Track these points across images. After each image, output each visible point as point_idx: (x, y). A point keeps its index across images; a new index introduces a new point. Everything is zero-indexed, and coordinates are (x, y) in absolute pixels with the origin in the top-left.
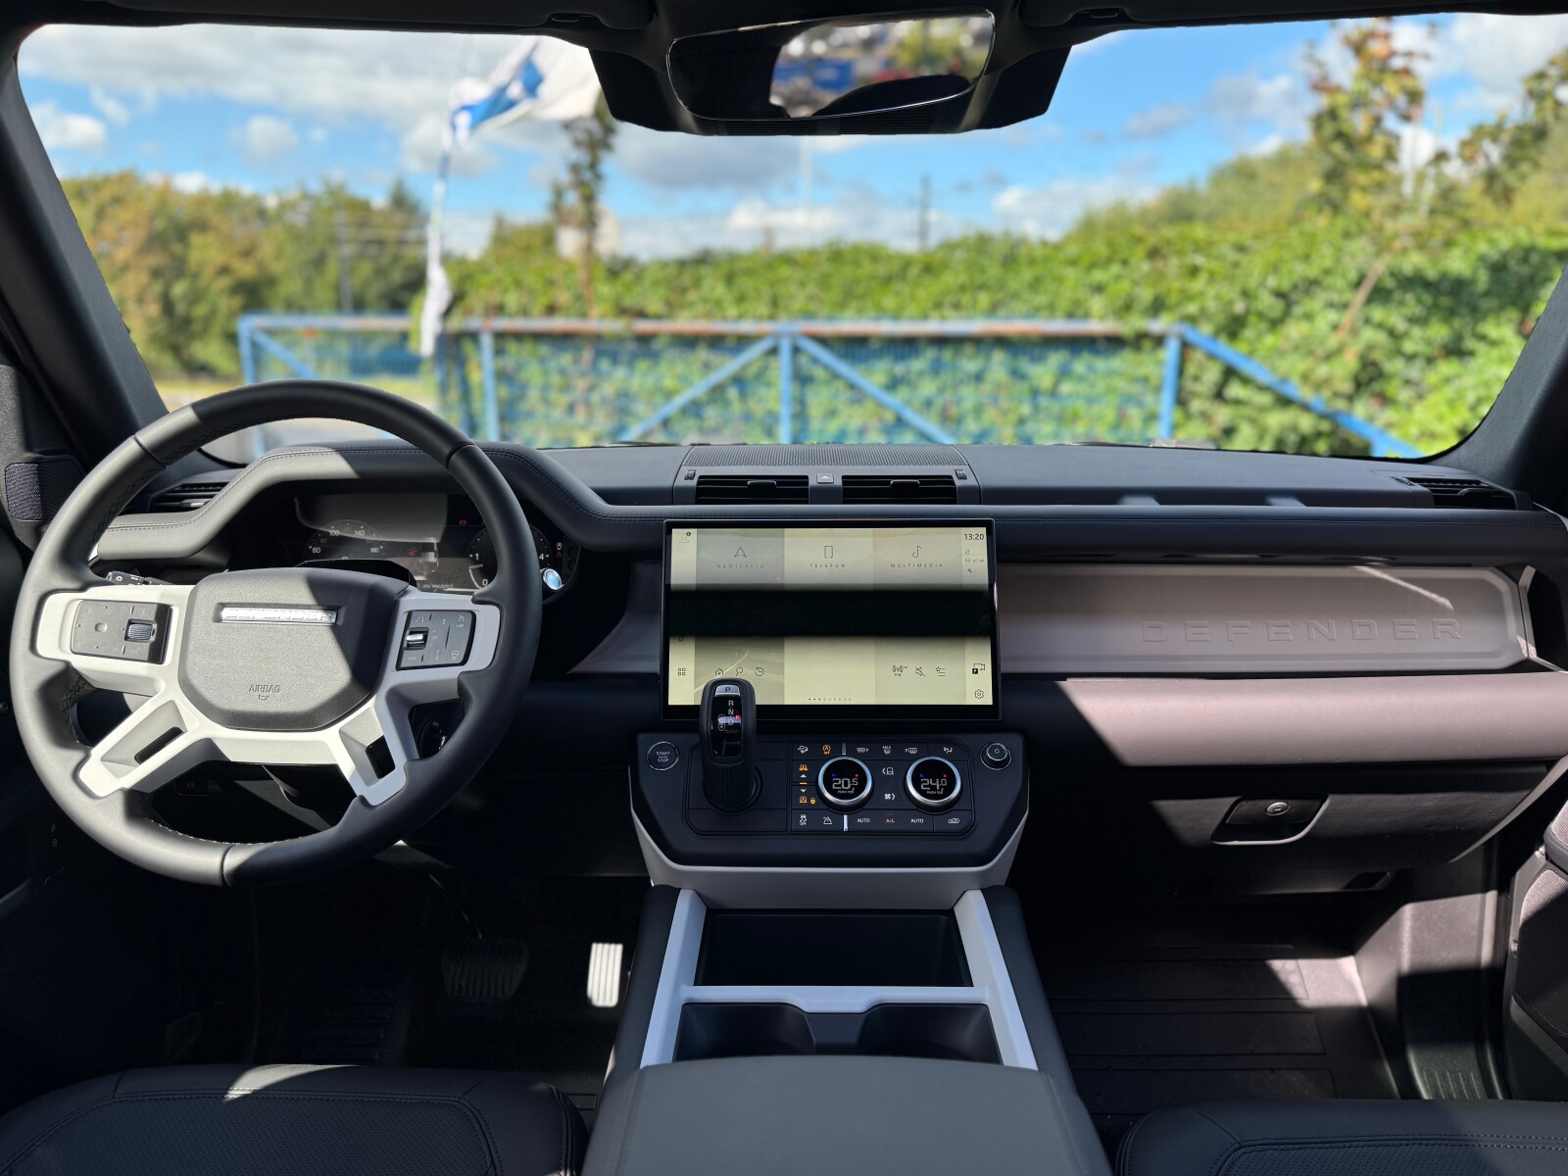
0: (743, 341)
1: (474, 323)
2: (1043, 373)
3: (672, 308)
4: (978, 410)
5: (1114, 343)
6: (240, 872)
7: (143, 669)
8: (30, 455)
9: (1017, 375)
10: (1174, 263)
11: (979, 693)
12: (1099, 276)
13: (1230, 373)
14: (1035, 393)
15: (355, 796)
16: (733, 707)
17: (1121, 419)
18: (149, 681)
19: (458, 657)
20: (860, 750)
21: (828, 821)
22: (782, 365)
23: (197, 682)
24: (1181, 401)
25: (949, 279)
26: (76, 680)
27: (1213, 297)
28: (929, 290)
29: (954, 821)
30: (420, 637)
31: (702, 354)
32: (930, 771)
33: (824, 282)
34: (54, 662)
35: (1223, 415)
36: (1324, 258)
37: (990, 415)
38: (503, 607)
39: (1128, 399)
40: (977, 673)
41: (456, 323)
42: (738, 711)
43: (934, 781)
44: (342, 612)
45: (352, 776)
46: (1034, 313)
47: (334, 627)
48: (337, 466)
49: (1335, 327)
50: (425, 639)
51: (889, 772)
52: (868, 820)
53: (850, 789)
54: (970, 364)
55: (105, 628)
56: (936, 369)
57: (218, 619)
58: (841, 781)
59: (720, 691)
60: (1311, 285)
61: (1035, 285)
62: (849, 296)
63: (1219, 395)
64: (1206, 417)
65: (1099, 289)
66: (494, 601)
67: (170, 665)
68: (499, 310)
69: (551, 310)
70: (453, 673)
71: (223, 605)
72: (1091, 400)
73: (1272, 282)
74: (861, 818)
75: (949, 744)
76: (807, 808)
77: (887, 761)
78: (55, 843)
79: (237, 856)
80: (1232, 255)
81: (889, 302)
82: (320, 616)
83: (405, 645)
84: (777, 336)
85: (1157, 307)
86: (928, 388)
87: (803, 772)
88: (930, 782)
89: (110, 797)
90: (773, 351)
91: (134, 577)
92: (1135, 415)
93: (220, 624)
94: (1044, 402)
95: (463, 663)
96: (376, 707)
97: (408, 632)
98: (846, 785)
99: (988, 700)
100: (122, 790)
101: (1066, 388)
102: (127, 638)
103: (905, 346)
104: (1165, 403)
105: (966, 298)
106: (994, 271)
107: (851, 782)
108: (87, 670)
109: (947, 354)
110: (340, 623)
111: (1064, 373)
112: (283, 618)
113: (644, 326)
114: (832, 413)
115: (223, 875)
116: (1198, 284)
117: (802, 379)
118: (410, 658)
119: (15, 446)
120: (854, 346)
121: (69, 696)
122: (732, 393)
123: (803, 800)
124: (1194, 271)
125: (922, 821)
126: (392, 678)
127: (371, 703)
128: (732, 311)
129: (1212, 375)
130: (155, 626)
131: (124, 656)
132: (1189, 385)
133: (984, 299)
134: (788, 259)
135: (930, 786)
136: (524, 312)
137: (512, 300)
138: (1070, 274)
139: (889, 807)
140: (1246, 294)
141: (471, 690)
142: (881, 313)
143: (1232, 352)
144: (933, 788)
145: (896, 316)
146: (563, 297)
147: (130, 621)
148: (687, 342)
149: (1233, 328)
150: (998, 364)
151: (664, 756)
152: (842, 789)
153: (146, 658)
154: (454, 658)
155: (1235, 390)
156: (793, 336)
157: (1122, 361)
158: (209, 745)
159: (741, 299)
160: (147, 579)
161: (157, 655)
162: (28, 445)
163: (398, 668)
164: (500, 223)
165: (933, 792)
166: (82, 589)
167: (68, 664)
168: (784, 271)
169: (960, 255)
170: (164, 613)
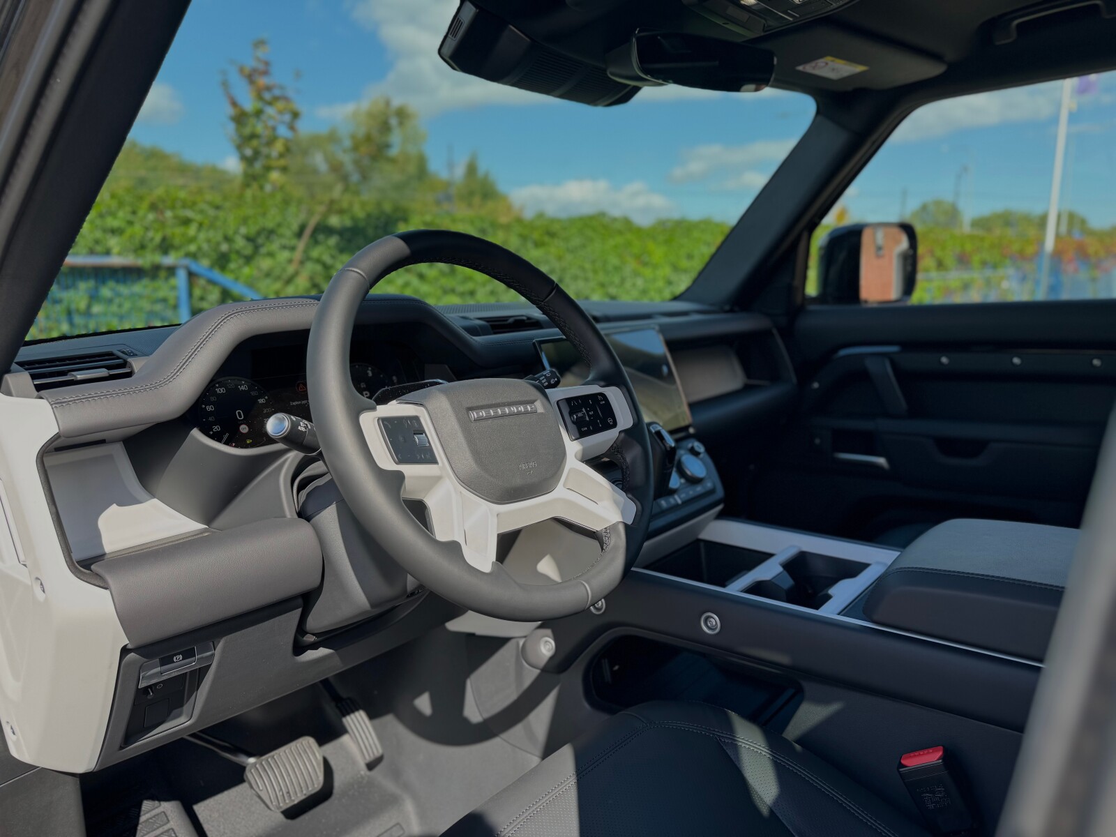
2: (76, 297)
10: (169, 215)
13: (227, 294)
27: (203, 239)
29: (709, 484)
36: (274, 216)
39: (153, 315)
44: (538, 403)
49: (290, 261)
60: (270, 233)
65: (116, 232)
67: (443, 465)
73: (243, 230)
80: (211, 211)
101: (99, 308)
110: (541, 410)
111: (94, 297)
116: (192, 230)
132: (199, 302)
140: (227, 239)
143: (226, 279)
149: (222, 261)
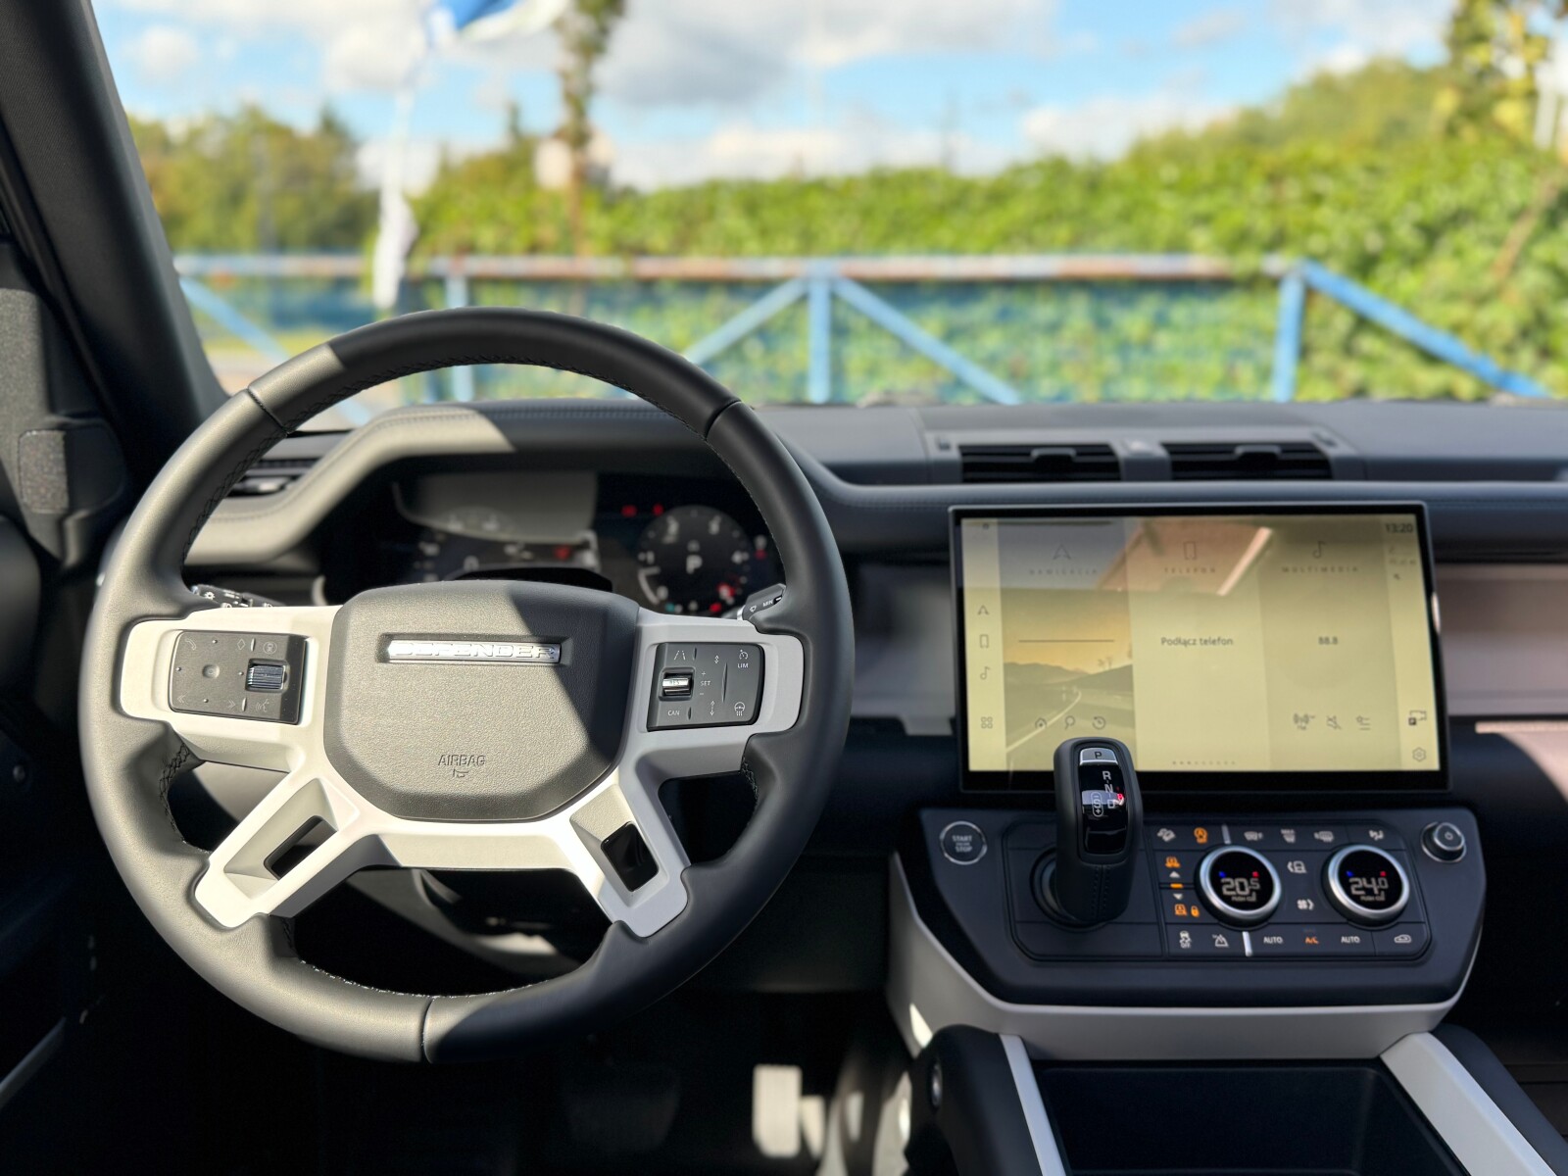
0: (764, 286)
1: (442, 264)
2: (1133, 321)
3: (682, 244)
4: (1054, 367)
5: (1218, 285)
6: (449, 1044)
7: (271, 732)
8: (55, 419)
9: (1102, 324)
10: (1292, 190)
11: (1419, 754)
12: (1203, 205)
13: (1363, 323)
14: (1123, 347)
15: (607, 923)
16: (1110, 782)
17: (1229, 380)
18: (281, 749)
19: (742, 711)
20: (1251, 836)
21: (1221, 941)
22: (817, 316)
23: (359, 751)
24: (1304, 352)
25: (1019, 210)
26: (178, 750)
28: (995, 221)
29: (1403, 939)
30: (684, 682)
31: (717, 301)
32: (1357, 867)
33: (867, 213)
34: (142, 724)
35: (1353, 372)
36: (1476, 184)
37: (1069, 374)
38: (808, 638)
39: (1239, 353)
40: (1414, 723)
41: (422, 265)
42: (1120, 787)
43: (1369, 882)
44: (568, 645)
45: (601, 892)
46: (1123, 248)
47: (557, 667)
48: (482, 435)
49: (1489, 266)
50: (691, 683)
51: (1297, 868)
52: (1279, 940)
53: (1250, 895)
54: (1044, 310)
55: (216, 672)
56: (1004, 316)
57: (383, 658)
58: (1235, 883)
59: (1086, 758)
60: (1459, 218)
61: (1126, 216)
62: (899, 230)
63: (1348, 349)
64: (1332, 375)
65: (1204, 220)
66: (794, 629)
67: (310, 727)
68: (468, 249)
69: (534, 249)
70: (739, 736)
71: (388, 638)
72: (1192, 353)
73: (1416, 212)
74: (1270, 935)
75: (1377, 825)
76: (1187, 923)
77: (1293, 852)
78: (93, 964)
79: (444, 1017)
80: (1362, 179)
81: (945, 235)
82: (535, 651)
83: (659, 693)
84: (807, 281)
85: (1276, 242)
86: (992, 340)
87: (1174, 869)
88: (1363, 882)
89: (244, 927)
90: (803, 299)
91: (229, 594)
92: (1246, 373)
93: (385, 665)
94: (1135, 356)
95: (753, 721)
96: (622, 783)
97: (661, 674)
98: (1242, 888)
99: (1432, 763)
100: (259, 917)
101: (1164, 340)
102: (248, 687)
103: (965, 290)
104: (1283, 356)
105: (1038, 232)
106: (1073, 197)
107: (1249, 884)
108: (192, 735)
109: (1017, 300)
110: (567, 661)
111: (1161, 321)
112: (482, 655)
113: (648, 267)
114: (872, 371)
115: (422, 1048)
116: (1324, 214)
117: (839, 331)
118: (670, 712)
119: (33, 407)
120: (902, 292)
121: (167, 774)
122: (754, 350)
123: (1180, 910)
124: (1316, 199)
125: (1356, 939)
126: (641, 742)
127: (612, 779)
128: (753, 245)
129: (1342, 323)
130: (286, 668)
131: (247, 714)
132: (1315, 336)
133: (1063, 232)
134: (821, 186)
135: (1364, 889)
136: (501, 250)
137: (487, 236)
138: (1168, 203)
139: (1306, 921)
140: (1384, 228)
141: (771, 762)
142: (934, 250)
143: (1363, 296)
144: (1369, 892)
145: (955, 250)
146: (547, 232)
147: (251, 660)
148: (699, 287)
149: (1364, 266)
150: (1079, 312)
151: (964, 843)
152: (1237, 895)
153: (277, 715)
154: (739, 714)
155: (1368, 343)
156: (832, 282)
157: (1229, 309)
158: (373, 844)
159: (765, 233)
160: (245, 595)
161: (290, 712)
162: (52, 406)
163: (651, 728)
164: (444, 150)
165: (1370, 898)
166: (181, 614)
167: (166, 726)
168: (816, 201)
169: (1033, 183)
170: (297, 647)
